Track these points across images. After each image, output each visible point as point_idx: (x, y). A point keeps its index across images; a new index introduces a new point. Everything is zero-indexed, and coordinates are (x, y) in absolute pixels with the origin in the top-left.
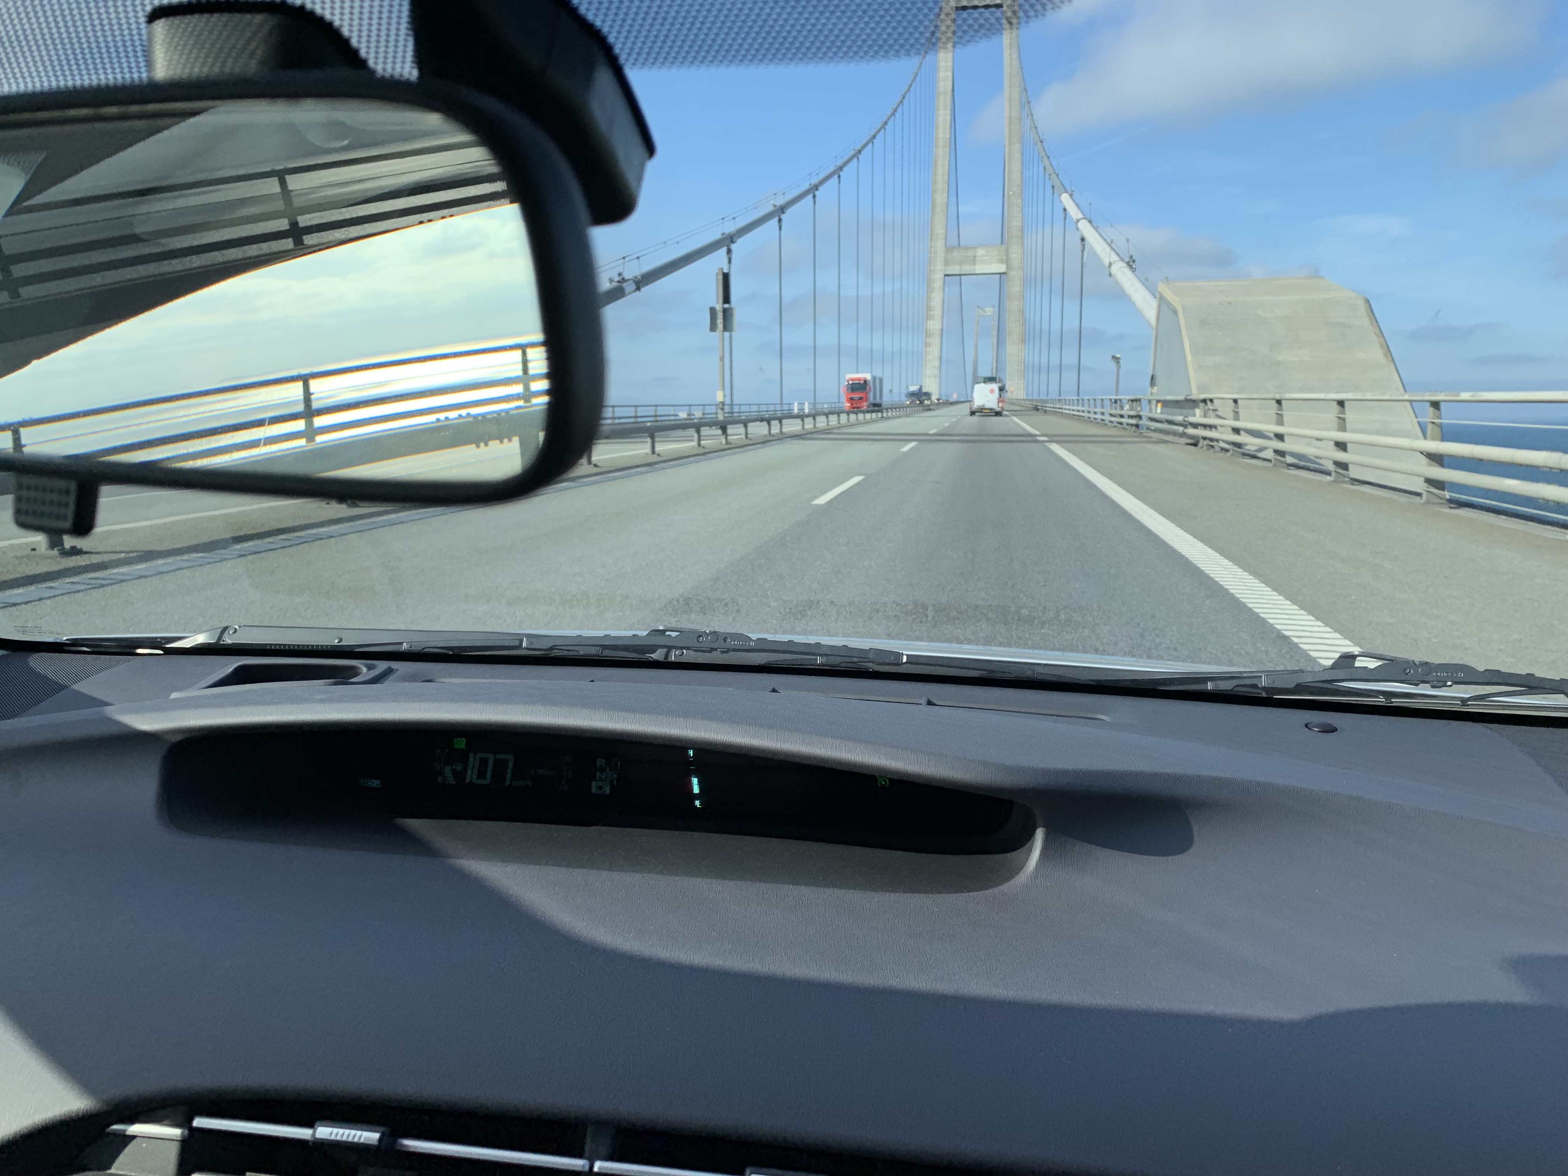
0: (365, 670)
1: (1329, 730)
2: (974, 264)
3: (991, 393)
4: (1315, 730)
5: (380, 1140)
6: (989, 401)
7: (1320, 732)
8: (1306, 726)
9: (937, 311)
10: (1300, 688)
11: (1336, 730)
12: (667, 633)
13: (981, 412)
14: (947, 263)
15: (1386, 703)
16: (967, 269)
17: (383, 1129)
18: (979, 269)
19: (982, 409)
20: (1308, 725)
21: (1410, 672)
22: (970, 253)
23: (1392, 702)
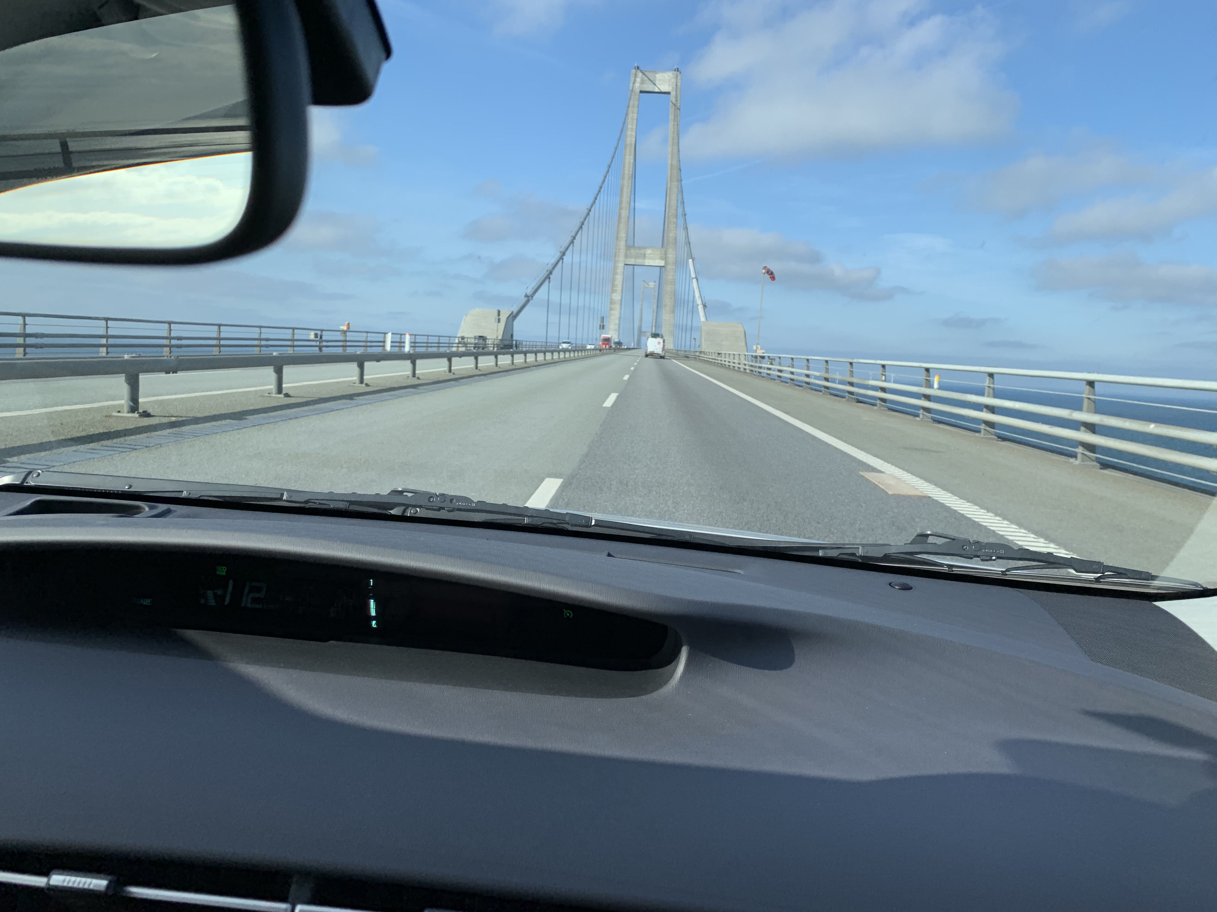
0: (147, 509)
1: (906, 588)
2: (645, 259)
3: (658, 344)
4: (896, 588)
5: (108, 887)
6: (657, 349)
7: (900, 589)
8: (890, 584)
9: (619, 288)
10: (887, 558)
11: (911, 588)
12: (405, 494)
13: (652, 356)
14: (626, 256)
15: (948, 571)
16: (639, 261)
17: (110, 877)
18: (648, 262)
19: (652, 354)
20: (891, 584)
21: (966, 548)
22: (642, 251)
23: (953, 571)
